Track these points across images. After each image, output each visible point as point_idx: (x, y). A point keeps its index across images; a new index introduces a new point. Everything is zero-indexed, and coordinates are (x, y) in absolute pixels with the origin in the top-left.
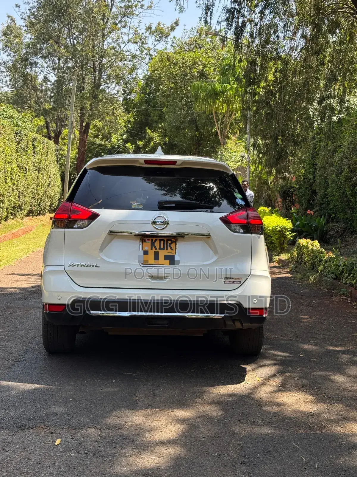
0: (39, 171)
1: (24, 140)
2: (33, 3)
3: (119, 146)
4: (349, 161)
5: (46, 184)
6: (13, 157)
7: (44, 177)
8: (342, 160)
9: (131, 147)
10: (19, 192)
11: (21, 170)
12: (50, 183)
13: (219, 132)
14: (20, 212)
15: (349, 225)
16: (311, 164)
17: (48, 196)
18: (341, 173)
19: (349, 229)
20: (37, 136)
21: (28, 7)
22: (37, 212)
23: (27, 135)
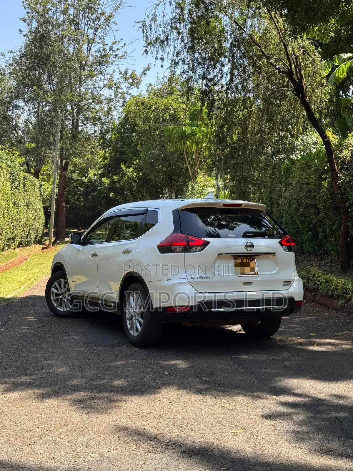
0: (28, 206)
1: (17, 179)
2: (16, 51)
3: (95, 181)
4: (297, 196)
5: (33, 218)
6: (9, 195)
7: (31, 211)
8: (292, 196)
9: (107, 181)
10: (13, 225)
11: (15, 206)
12: (36, 217)
13: (189, 168)
14: (13, 243)
15: (300, 246)
16: (269, 198)
17: (34, 228)
18: (292, 205)
19: (301, 250)
20: (27, 175)
21: (11, 56)
22: (26, 244)
23: (19, 175)
